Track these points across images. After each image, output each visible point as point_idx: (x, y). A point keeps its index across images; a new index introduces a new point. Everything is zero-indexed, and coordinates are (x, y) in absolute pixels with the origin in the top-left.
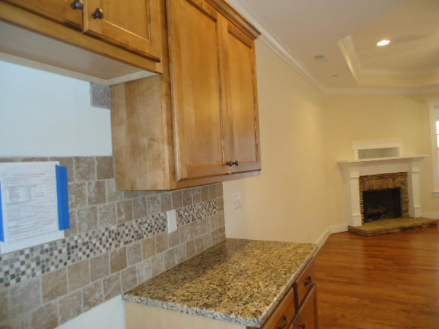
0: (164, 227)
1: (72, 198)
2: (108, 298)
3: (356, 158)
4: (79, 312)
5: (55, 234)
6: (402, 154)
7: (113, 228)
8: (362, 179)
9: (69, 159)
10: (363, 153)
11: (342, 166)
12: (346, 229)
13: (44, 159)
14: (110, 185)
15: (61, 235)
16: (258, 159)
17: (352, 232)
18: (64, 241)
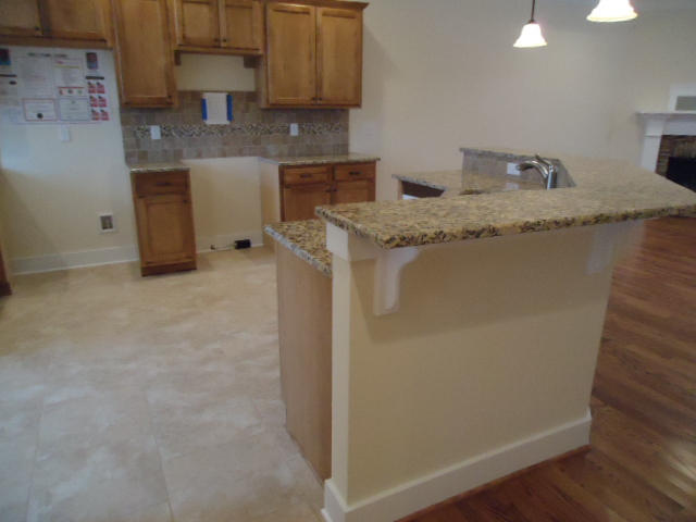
0: (288, 131)
1: (233, 109)
2: (250, 155)
3: (671, 108)
4: (236, 156)
5: (224, 121)
7: (254, 125)
8: (667, 140)
9: (232, 92)
10: (683, 102)
11: (642, 120)
13: (221, 92)
14: (252, 105)
15: (227, 122)
18: (230, 126)
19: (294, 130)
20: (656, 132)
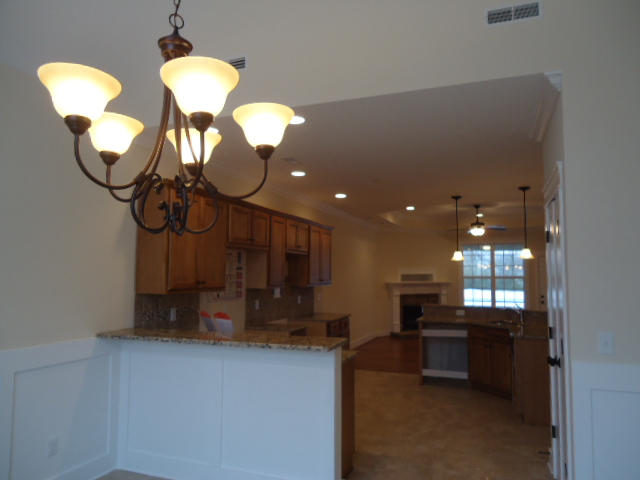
0: (297, 300)
1: (282, 288)
3: (399, 280)
6: (435, 280)
8: (403, 297)
10: (405, 277)
11: (389, 287)
12: (388, 334)
16: (330, 279)
17: (394, 336)
18: (281, 299)
19: (299, 301)
20: (397, 293)
